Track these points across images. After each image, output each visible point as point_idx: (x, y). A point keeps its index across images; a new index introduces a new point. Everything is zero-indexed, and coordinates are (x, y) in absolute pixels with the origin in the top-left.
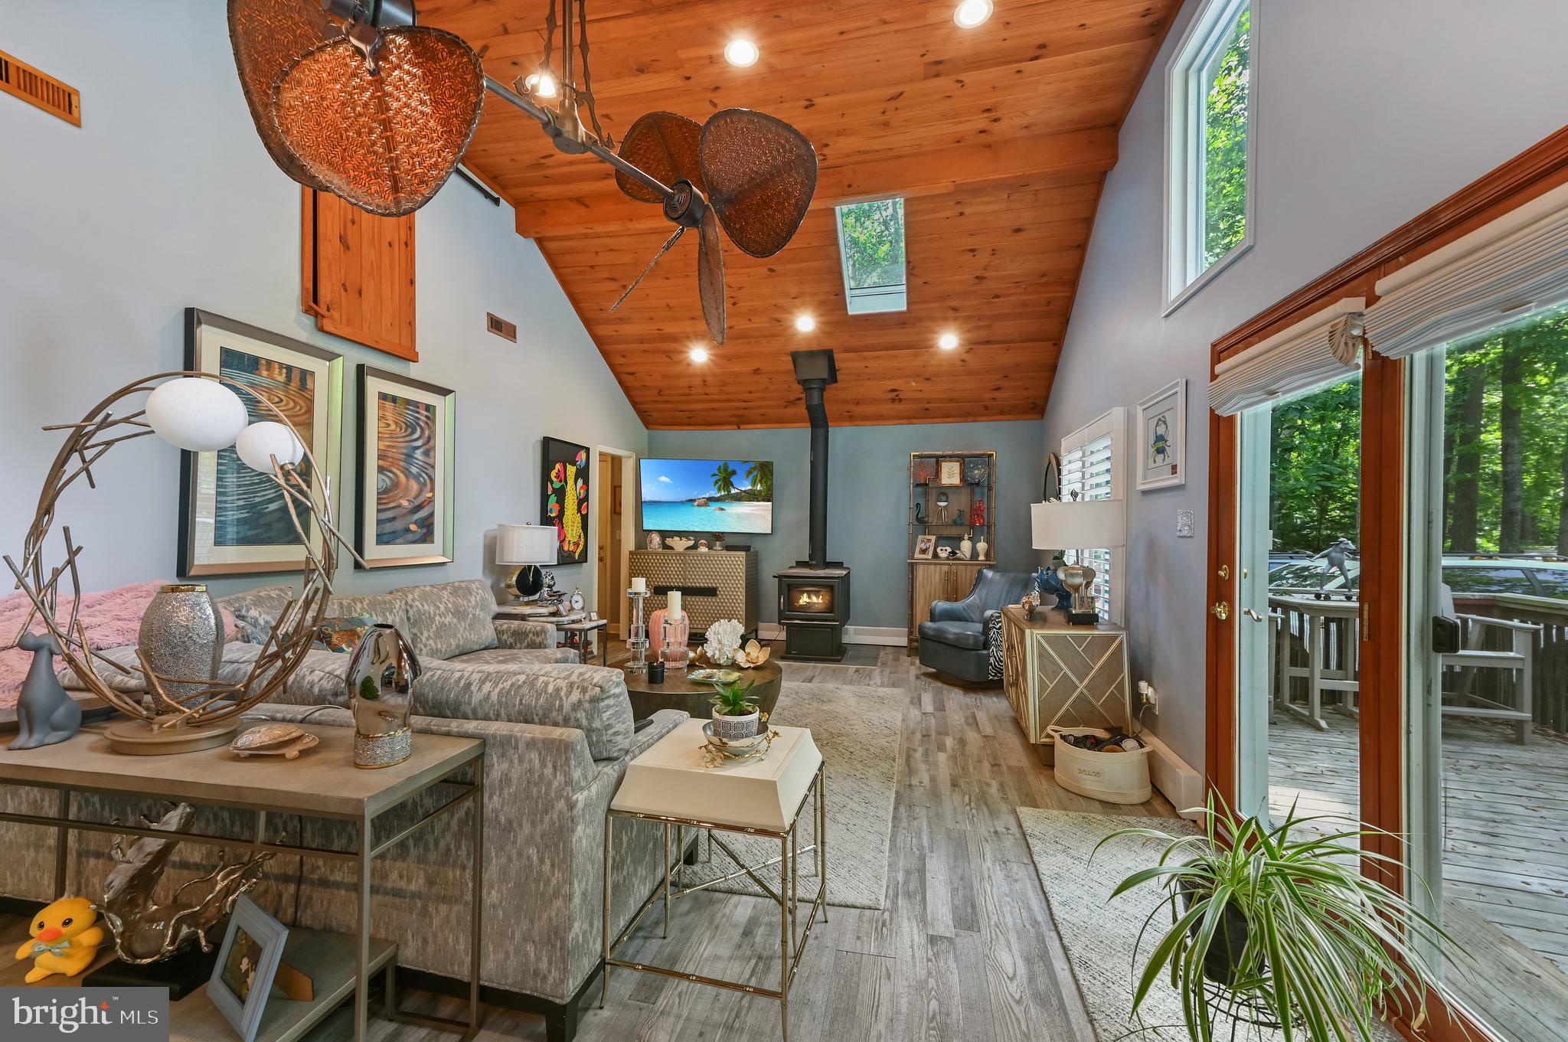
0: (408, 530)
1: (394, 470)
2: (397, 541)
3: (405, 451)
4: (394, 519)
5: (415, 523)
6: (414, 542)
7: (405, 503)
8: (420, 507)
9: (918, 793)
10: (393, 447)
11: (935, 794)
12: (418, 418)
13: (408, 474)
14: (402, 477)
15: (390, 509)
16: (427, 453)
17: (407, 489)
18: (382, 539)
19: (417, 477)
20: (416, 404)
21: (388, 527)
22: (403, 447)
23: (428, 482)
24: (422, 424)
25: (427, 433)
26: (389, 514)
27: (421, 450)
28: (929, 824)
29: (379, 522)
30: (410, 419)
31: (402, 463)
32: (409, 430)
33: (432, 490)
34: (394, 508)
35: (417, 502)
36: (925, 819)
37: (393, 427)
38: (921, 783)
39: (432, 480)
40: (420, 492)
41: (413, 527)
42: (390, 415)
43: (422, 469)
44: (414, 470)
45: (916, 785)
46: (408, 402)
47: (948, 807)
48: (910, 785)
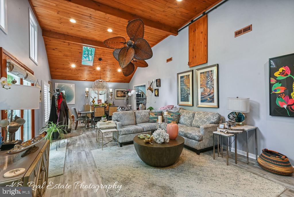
0: (207, 100)
1: (204, 87)
2: (205, 102)
3: (206, 83)
4: (204, 97)
5: (209, 98)
6: (209, 102)
7: (206, 94)
8: (210, 94)
9: (91, 170)
10: (203, 82)
11: (86, 171)
12: (209, 75)
13: (207, 87)
14: (205, 88)
15: (203, 95)
16: (211, 82)
17: (207, 91)
18: (202, 101)
19: (209, 88)
20: (208, 72)
21: (203, 99)
22: (206, 82)
23: (212, 88)
24: (210, 75)
25: (211, 77)
26: (203, 96)
27: (210, 81)
28: (87, 163)
29: (201, 98)
30: (207, 75)
31: (206, 85)
32: (207, 78)
33: (213, 90)
34: (204, 95)
35: (209, 93)
36: (88, 164)
37: (203, 78)
38: (91, 173)
39: (213, 88)
40: (210, 91)
41: (208, 99)
42: (202, 76)
43: (210, 86)
44: (208, 86)
45: (92, 172)
46: (206, 72)
47: (82, 169)
48: (94, 171)
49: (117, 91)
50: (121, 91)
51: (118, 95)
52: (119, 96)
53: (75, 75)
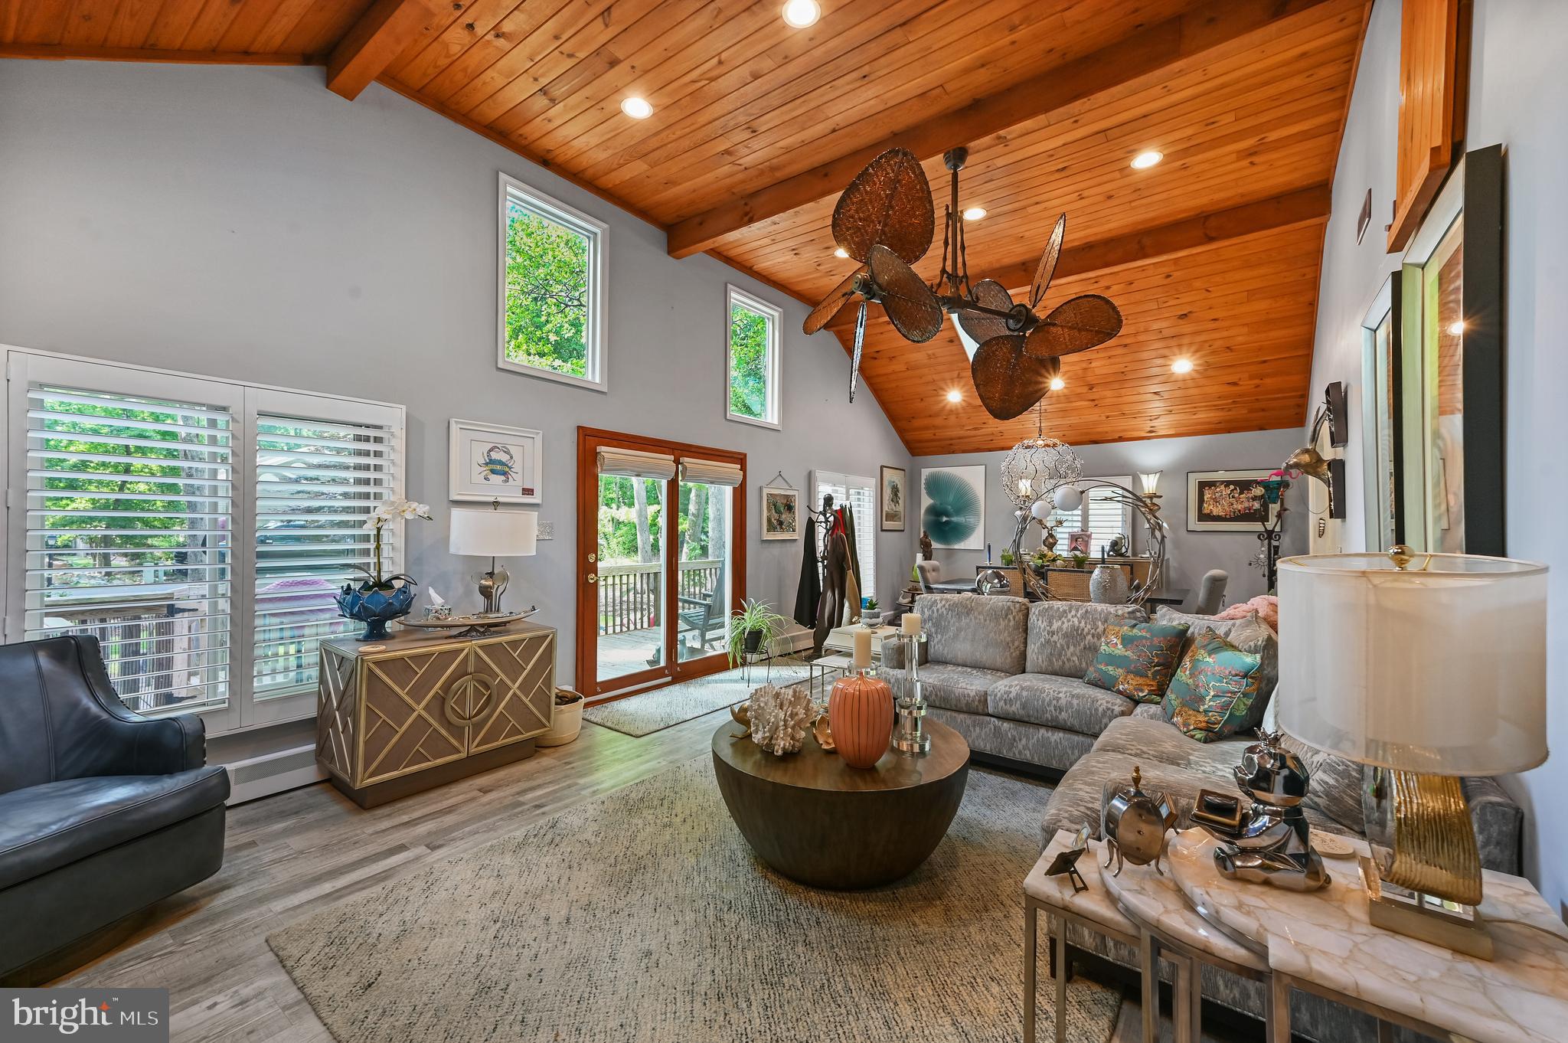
49: (1203, 486)
50: (1228, 483)
51: (1207, 508)
52: (1217, 511)
53: (976, 429)
